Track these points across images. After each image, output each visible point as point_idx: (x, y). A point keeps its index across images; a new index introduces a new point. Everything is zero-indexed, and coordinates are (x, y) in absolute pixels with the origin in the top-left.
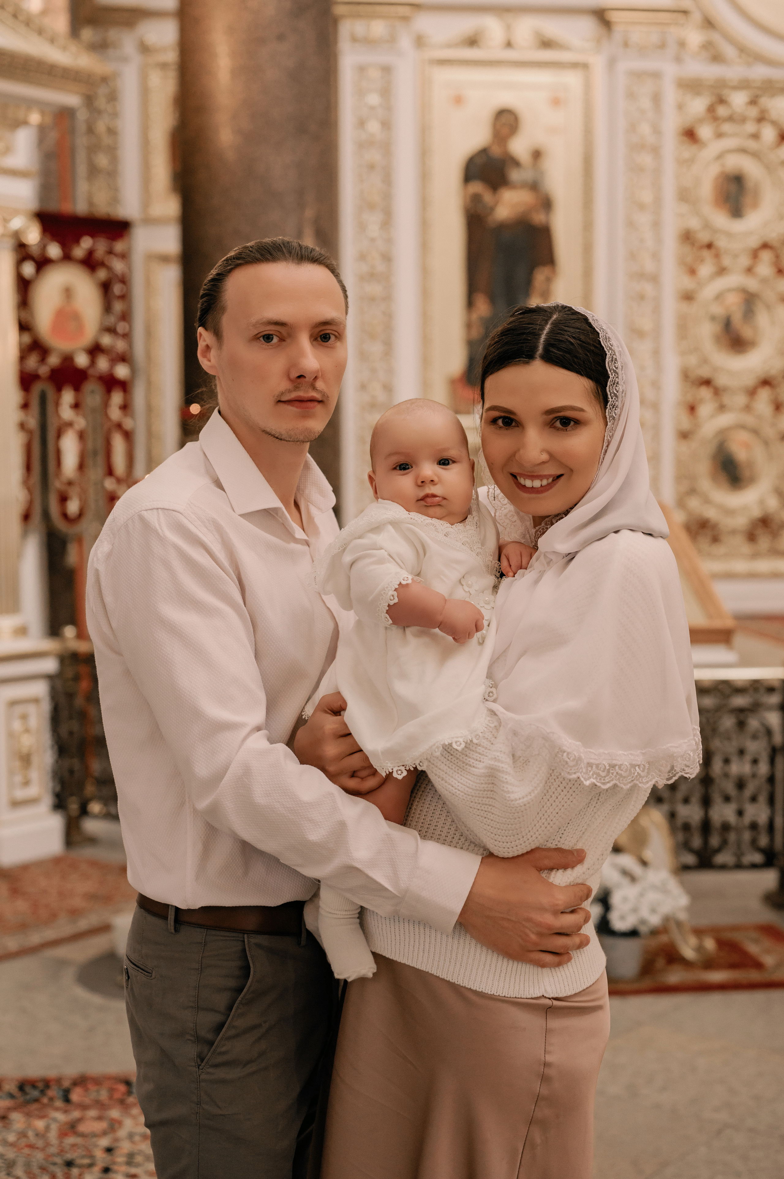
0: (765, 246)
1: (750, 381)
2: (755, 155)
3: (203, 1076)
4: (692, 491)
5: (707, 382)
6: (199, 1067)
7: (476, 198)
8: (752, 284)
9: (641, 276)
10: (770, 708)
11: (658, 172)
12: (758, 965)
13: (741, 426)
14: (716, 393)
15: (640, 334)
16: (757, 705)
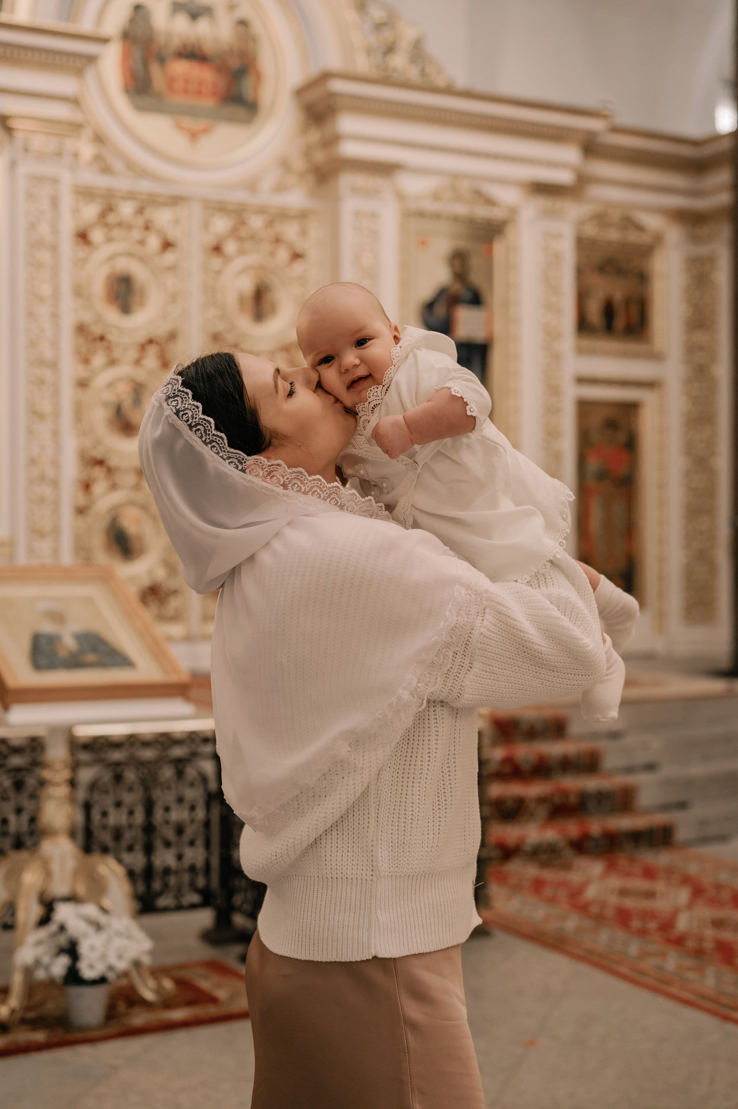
0: (151, 341)
2: (143, 260)
5: (100, 462)
8: (140, 375)
9: (40, 362)
10: (204, 757)
11: (55, 269)
12: (213, 1000)
13: (132, 503)
14: (110, 473)
15: (41, 416)
16: (194, 755)
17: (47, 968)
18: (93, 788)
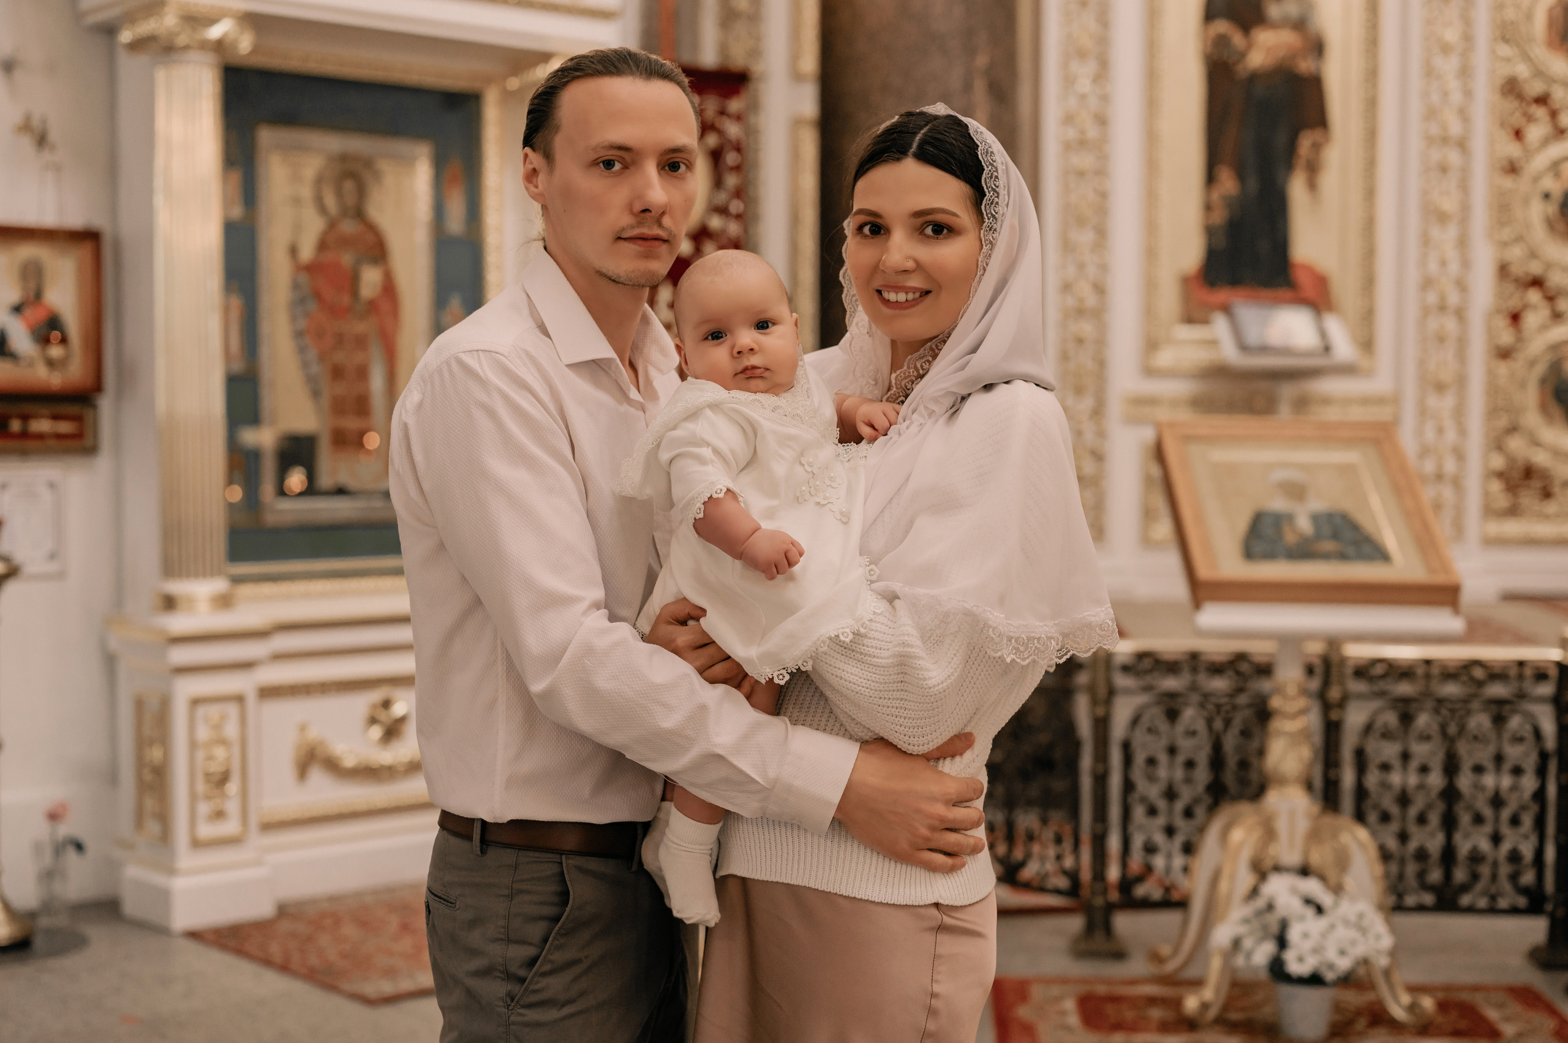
3: (514, 1018)
4: (1513, 429)
5: (1536, 283)
6: (508, 1008)
7: (1222, 41)
9: (1444, 140)
10: (1541, 700)
12: (1494, 1034)
14: (1550, 299)
15: (1442, 218)
16: (1522, 696)
17: (1249, 955)
18: (1368, 729)
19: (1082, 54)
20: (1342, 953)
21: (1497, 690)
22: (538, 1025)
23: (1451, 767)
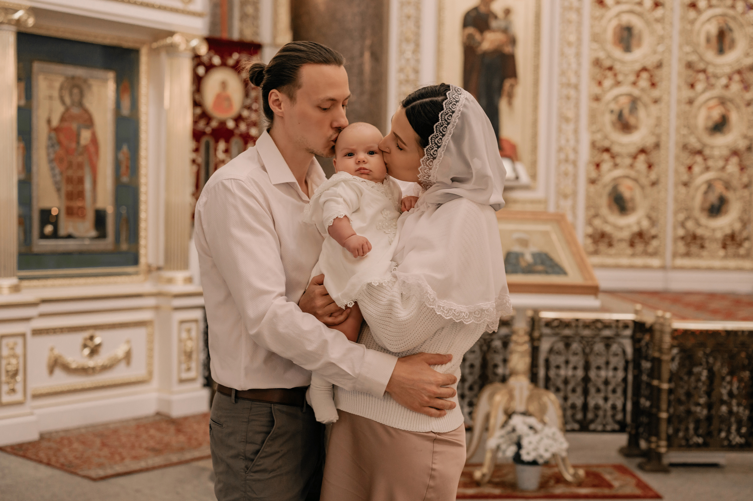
0: (644, 69)
1: (633, 150)
2: (640, 15)
3: (248, 477)
4: (596, 216)
5: (607, 150)
6: (246, 473)
7: (470, 37)
8: (636, 92)
9: (569, 85)
10: (625, 337)
11: (580, 24)
12: (610, 486)
13: (627, 177)
14: (613, 157)
15: (567, 120)
16: (618, 335)
17: (504, 452)
18: (551, 351)
19: (407, 40)
20: (546, 450)
21: (607, 333)
22: (259, 480)
23: (587, 367)
